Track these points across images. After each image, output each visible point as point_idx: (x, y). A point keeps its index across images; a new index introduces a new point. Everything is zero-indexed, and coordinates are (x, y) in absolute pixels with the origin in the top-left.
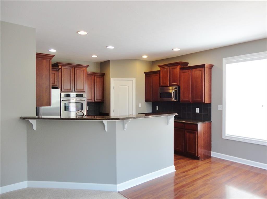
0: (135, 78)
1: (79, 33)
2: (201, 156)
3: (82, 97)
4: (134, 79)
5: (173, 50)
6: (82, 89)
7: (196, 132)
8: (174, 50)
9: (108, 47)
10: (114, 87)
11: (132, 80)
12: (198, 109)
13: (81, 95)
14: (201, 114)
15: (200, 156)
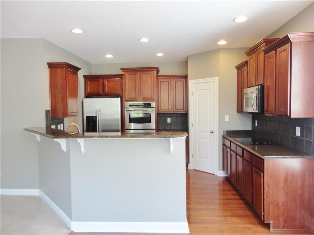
0: (218, 78)
1: (73, 31)
2: (273, 223)
3: (150, 106)
4: (216, 79)
5: (234, 20)
6: (151, 97)
7: (262, 173)
8: (236, 20)
9: (140, 40)
10: (193, 92)
11: (214, 81)
12: (299, 127)
13: (149, 105)
14: (303, 138)
15: (271, 222)
